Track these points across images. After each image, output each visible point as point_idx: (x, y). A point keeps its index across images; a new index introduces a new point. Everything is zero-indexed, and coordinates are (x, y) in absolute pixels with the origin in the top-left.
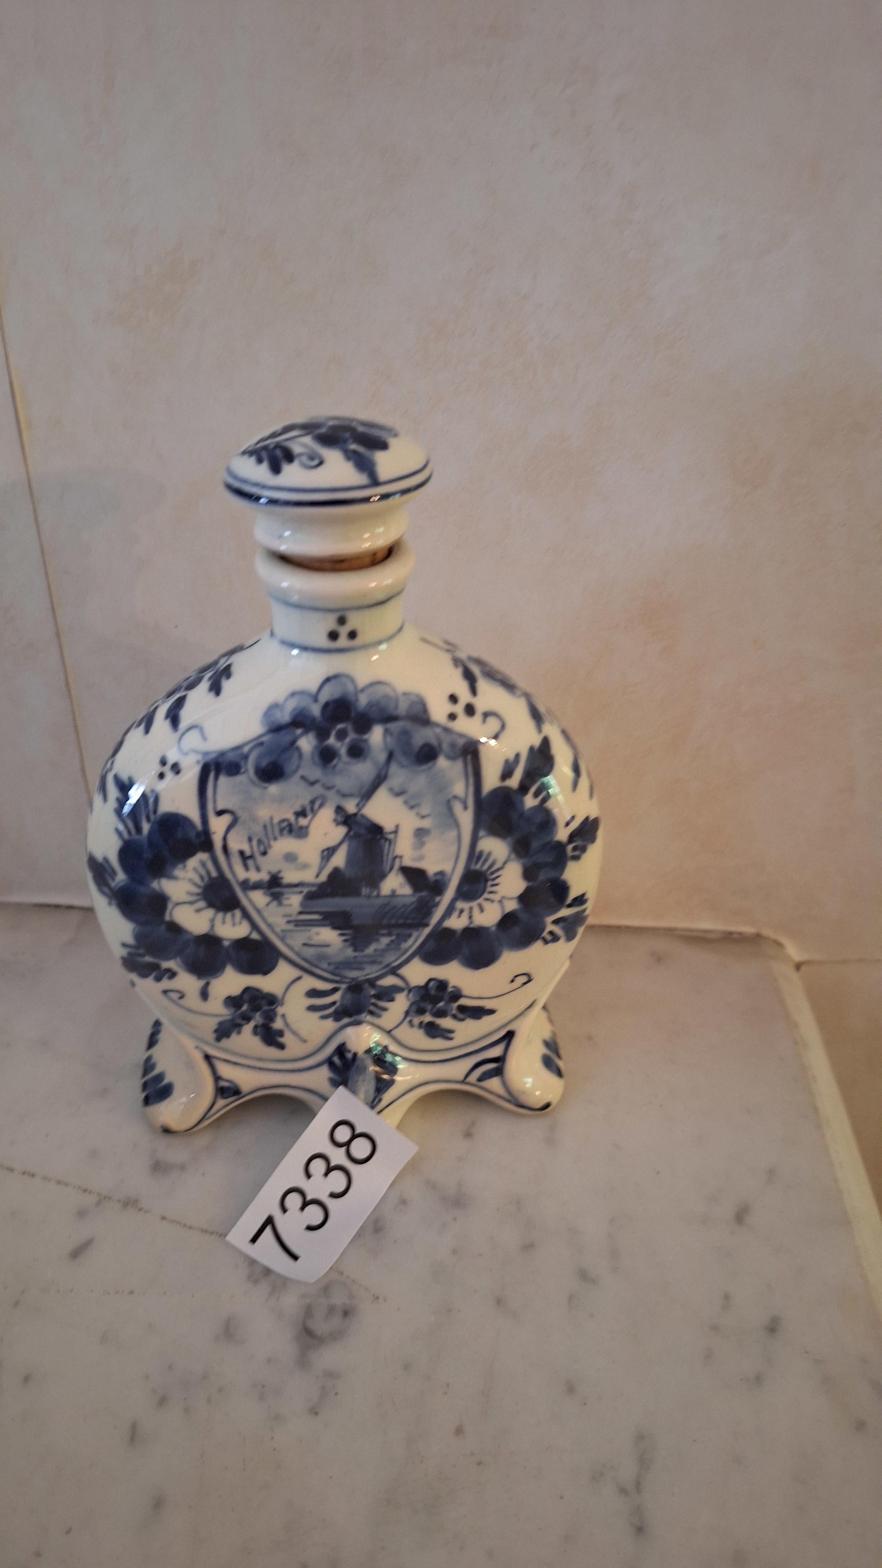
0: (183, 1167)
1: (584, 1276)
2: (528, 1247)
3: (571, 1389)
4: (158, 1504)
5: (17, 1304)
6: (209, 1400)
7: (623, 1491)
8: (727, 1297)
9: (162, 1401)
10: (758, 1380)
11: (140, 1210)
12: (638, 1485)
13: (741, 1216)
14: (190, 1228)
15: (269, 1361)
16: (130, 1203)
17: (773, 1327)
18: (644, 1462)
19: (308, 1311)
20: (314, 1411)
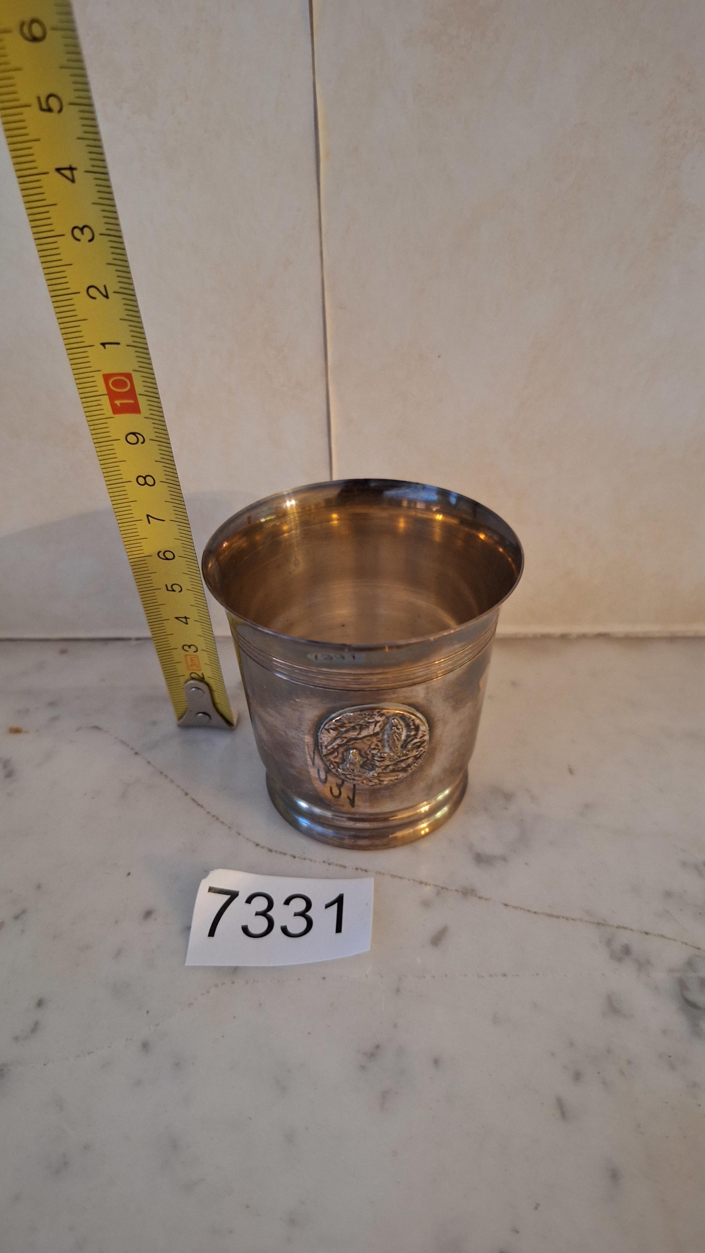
0: (504, 859)
4: (614, 1175)
5: (398, 991)
6: (622, 1073)
9: (577, 1076)
11: (480, 898)
14: (535, 913)
15: (664, 1032)
16: (467, 892)
19: (682, 985)
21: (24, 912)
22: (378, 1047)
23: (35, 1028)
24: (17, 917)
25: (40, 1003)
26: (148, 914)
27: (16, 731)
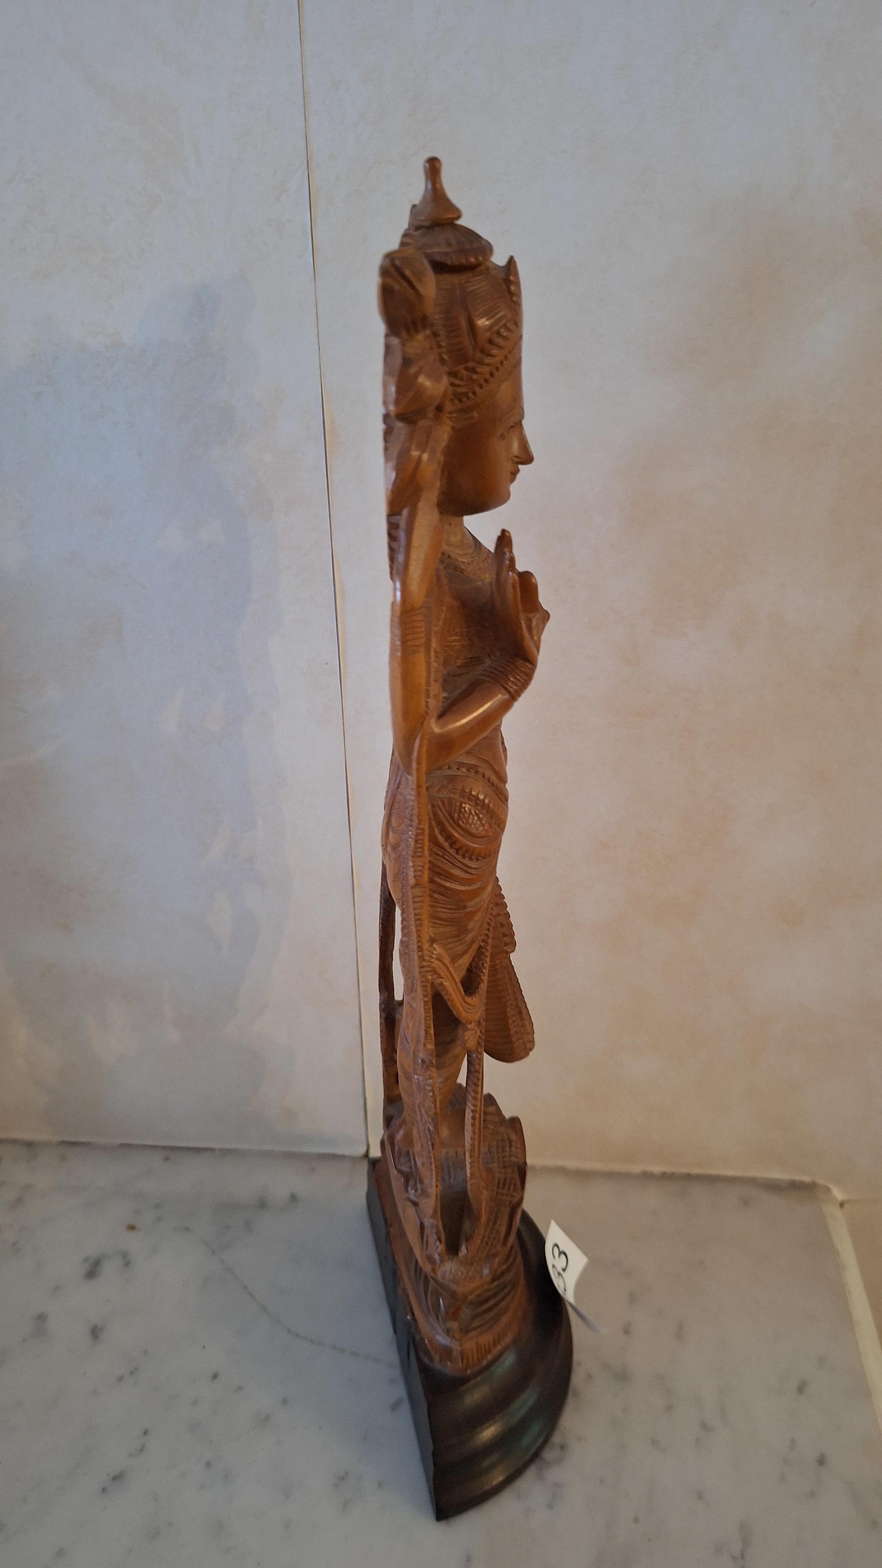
1: (705, 1427)
2: (669, 1408)
3: (700, 1496)
7: (734, 1558)
8: (793, 1441)
10: (812, 1494)
12: (743, 1556)
13: (801, 1388)
17: (821, 1461)
18: (746, 1542)
20: (550, 1507)
21: (136, 1369)
22: (347, 1473)
23: (142, 1449)
24: (131, 1373)
25: (146, 1433)
26: (215, 1376)
27: (132, 1228)
